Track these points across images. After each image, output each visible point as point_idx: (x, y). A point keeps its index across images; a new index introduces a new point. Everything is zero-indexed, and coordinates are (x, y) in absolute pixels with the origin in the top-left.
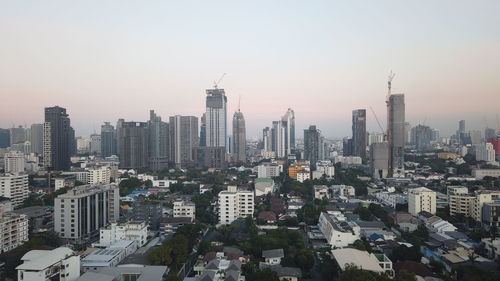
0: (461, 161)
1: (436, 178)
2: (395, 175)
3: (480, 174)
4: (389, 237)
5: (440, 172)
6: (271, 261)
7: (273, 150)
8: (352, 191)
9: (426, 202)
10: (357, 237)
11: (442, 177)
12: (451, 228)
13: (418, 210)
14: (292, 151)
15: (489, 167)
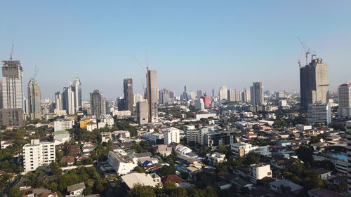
0: (188, 110)
1: (176, 121)
2: (153, 121)
3: (199, 117)
4: (155, 161)
5: (178, 117)
6: (75, 192)
7: (64, 109)
8: (128, 134)
9: (174, 137)
10: (136, 165)
11: (179, 120)
12: (189, 150)
13: (170, 142)
14: (80, 109)
15: (202, 113)
